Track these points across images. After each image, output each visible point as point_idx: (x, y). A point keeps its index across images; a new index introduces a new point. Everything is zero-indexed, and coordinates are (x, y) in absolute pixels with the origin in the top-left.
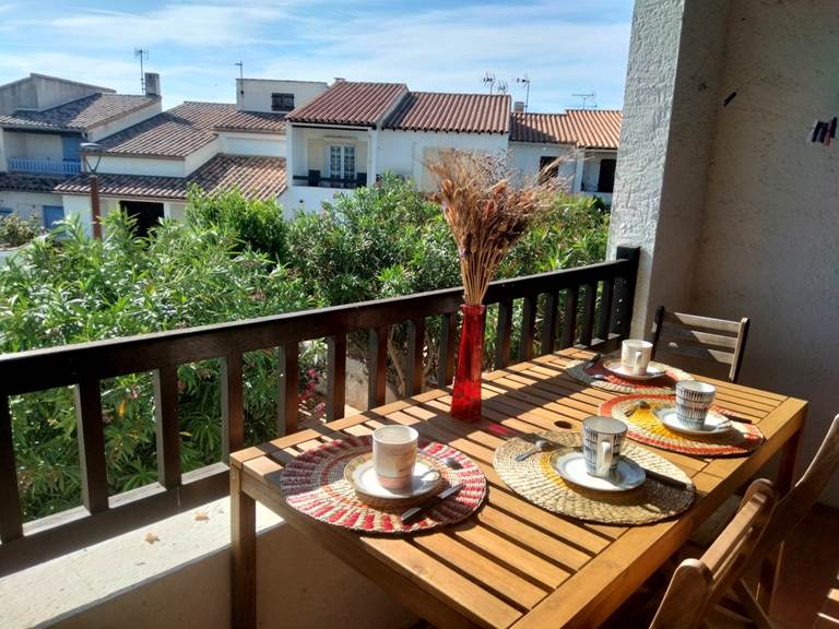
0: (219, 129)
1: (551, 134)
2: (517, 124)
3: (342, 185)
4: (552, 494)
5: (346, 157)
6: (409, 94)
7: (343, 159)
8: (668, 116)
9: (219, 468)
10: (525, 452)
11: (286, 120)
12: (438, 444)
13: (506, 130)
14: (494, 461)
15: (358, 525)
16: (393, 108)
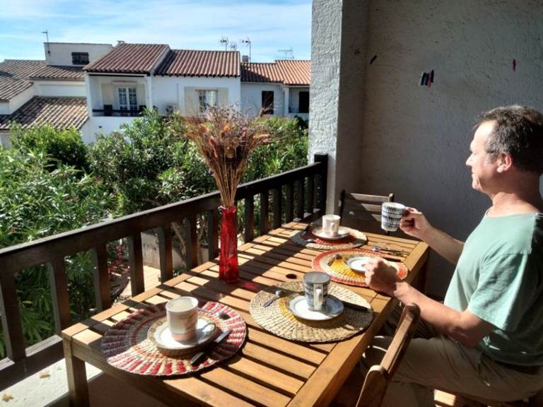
0: (34, 78)
1: (267, 76)
2: (245, 70)
3: (129, 114)
4: (289, 327)
5: (130, 95)
6: (171, 51)
7: (128, 96)
8: (338, 72)
9: (55, 339)
10: (269, 299)
11: (84, 71)
12: (212, 303)
13: (239, 74)
14: (250, 309)
15: (161, 372)
16: (161, 61)
